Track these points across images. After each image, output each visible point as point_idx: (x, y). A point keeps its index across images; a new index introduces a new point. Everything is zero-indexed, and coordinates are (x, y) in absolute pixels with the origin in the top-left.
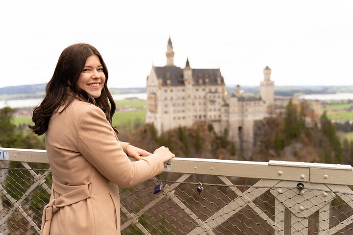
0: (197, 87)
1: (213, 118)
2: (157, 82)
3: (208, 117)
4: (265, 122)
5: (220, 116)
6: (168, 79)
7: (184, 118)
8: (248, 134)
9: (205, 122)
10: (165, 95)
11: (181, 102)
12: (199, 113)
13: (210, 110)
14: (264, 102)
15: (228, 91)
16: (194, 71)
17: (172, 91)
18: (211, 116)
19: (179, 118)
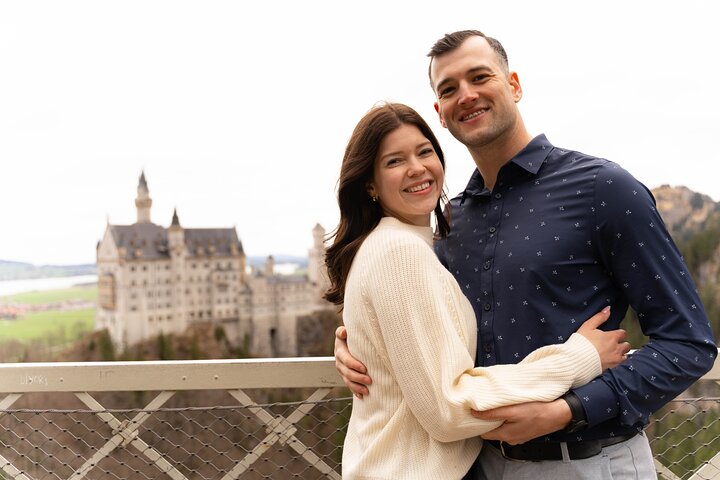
0: (193, 262)
1: (224, 315)
2: (114, 253)
3: (215, 314)
4: (315, 319)
5: (236, 312)
6: (138, 247)
7: (169, 318)
8: (288, 341)
9: (209, 324)
10: (132, 276)
11: (164, 288)
12: (197, 309)
13: (219, 302)
14: (314, 284)
15: (253, 267)
16: (187, 232)
18: (220, 313)
19: (160, 319)
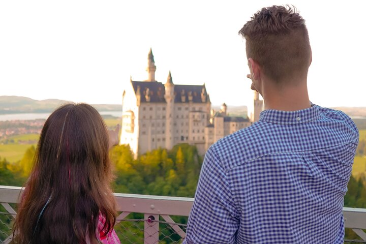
0: (179, 105)
5: (203, 138)
6: (147, 95)
7: (163, 140)
9: (188, 144)
10: (144, 113)
12: (180, 135)
13: (193, 132)
16: (177, 87)
17: (151, 109)
18: (194, 138)
19: (159, 140)
